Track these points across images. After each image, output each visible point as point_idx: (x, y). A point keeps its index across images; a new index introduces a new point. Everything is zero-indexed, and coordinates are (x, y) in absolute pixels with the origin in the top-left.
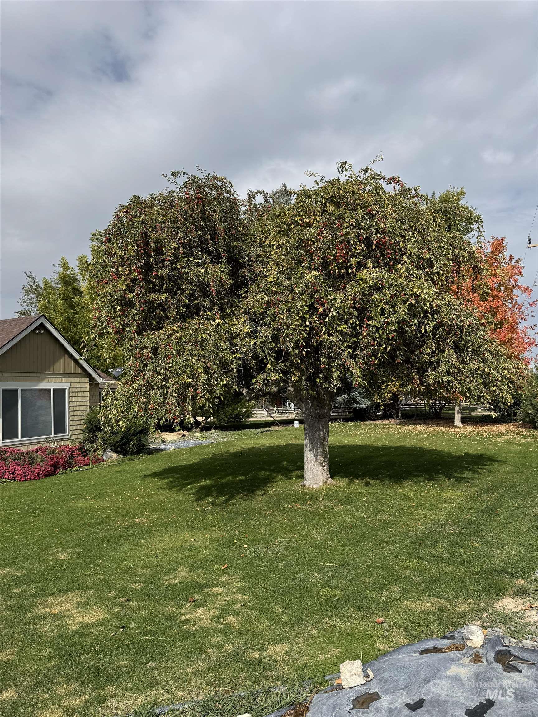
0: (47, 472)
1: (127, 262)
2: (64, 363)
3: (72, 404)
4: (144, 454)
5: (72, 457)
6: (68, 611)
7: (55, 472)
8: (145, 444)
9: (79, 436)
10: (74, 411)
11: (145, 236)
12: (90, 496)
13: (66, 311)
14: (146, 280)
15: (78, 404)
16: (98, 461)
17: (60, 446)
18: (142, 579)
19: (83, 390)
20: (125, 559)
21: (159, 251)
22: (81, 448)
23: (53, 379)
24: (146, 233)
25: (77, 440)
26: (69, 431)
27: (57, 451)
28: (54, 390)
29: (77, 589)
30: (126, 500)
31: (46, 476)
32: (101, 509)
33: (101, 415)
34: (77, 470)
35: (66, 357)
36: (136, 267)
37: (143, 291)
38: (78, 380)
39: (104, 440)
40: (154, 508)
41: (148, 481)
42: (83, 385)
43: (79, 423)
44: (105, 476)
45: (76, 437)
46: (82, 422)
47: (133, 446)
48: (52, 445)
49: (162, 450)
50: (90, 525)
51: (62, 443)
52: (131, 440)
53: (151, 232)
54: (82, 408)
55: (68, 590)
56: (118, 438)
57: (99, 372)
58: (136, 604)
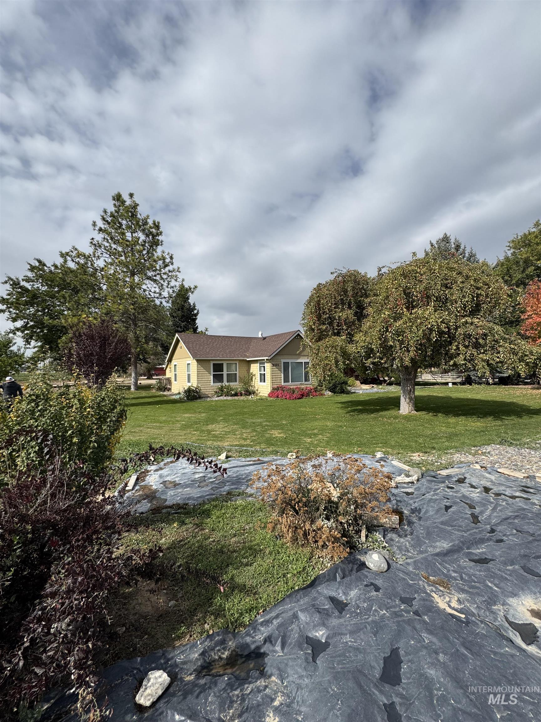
0: (299, 397)
4: (344, 394)
5: (310, 392)
7: (302, 397)
16: (322, 395)
17: (306, 387)
22: (315, 388)
23: (304, 358)
25: (314, 385)
26: (311, 381)
27: (304, 389)
28: (304, 362)
34: (312, 398)
39: (326, 386)
41: (336, 405)
47: (338, 390)
48: (303, 386)
52: (337, 387)
56: (331, 385)
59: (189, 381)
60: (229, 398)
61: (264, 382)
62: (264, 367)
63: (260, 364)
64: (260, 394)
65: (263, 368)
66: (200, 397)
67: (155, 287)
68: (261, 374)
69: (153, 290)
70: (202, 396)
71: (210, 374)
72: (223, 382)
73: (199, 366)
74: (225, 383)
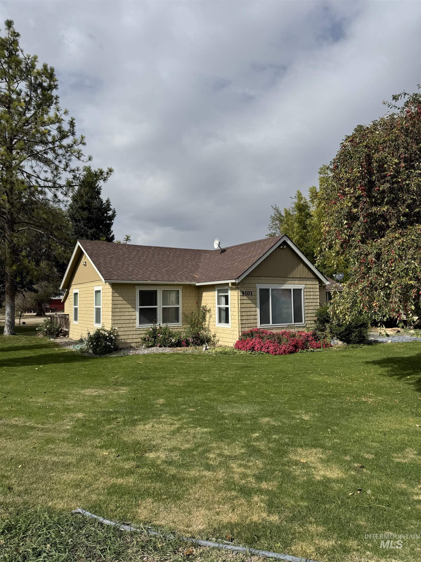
0: (290, 350)
1: (353, 183)
2: (300, 270)
3: (306, 301)
4: (365, 344)
5: (307, 341)
6: (313, 463)
7: (296, 351)
8: (365, 336)
9: (312, 325)
10: (308, 306)
11: (369, 158)
12: (323, 372)
13: (300, 231)
14: (369, 196)
15: (311, 301)
16: (327, 345)
17: (299, 332)
18: (373, 451)
19: (314, 290)
20: (356, 430)
21: (381, 168)
22: (314, 334)
23: (293, 282)
24: (368, 155)
25: (311, 328)
26: (305, 321)
27: (297, 335)
28: (294, 290)
29: (319, 447)
30: (352, 380)
31: (291, 352)
32: (333, 385)
33: (330, 310)
34: (311, 351)
35: (302, 265)
36: (361, 186)
37: (367, 205)
38: (311, 283)
39: (331, 330)
40: (378, 391)
41: (370, 367)
42: (314, 286)
43: (312, 315)
44: (334, 358)
45: (310, 326)
46: (314, 315)
47: (355, 337)
48: (293, 330)
49: (380, 342)
50: (325, 396)
51: (300, 330)
52: (354, 332)
53: (373, 153)
54: (314, 304)
55: (312, 446)
56: (343, 329)
57: (325, 276)
58: (369, 472)
59: (98, 320)
60: (168, 350)
61: (227, 321)
62: (227, 297)
63: (219, 291)
64: (220, 343)
65: (223, 299)
66: (117, 349)
67: (46, 172)
68: (220, 309)
69: (42, 176)
70: (121, 346)
71: (135, 308)
72: (156, 322)
73: (116, 294)
74: (160, 324)
